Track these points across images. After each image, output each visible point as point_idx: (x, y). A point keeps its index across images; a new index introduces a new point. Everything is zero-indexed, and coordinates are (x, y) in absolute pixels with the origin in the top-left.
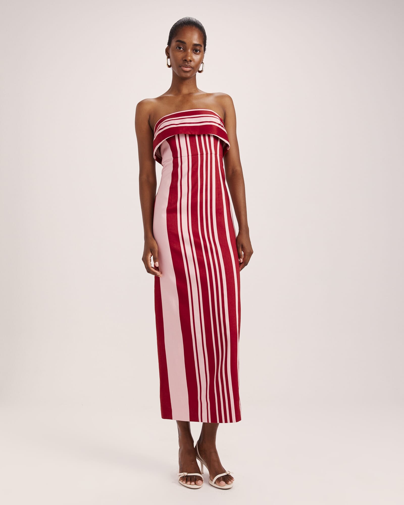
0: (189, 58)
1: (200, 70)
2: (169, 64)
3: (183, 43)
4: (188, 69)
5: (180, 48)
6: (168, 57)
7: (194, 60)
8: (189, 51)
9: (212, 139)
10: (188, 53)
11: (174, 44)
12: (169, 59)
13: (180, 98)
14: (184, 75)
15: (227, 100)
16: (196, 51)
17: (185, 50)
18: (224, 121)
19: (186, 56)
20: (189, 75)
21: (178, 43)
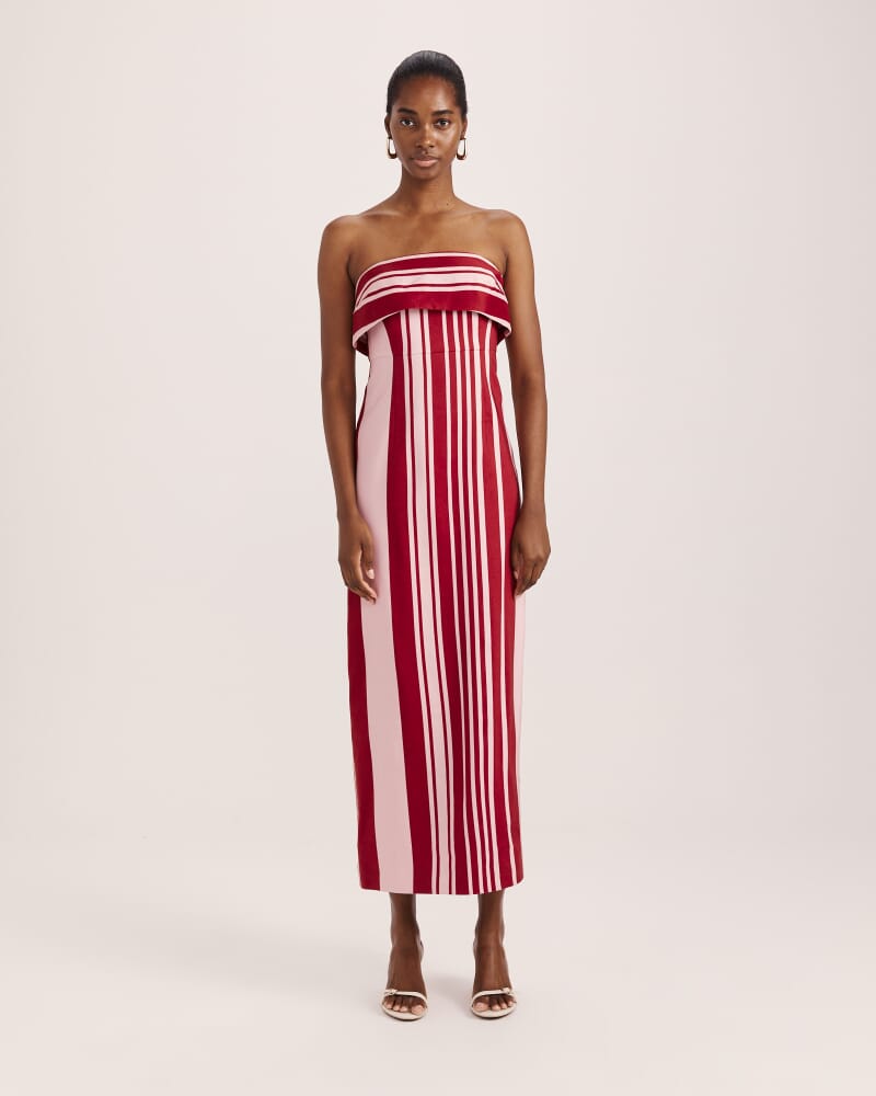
0: (428, 142)
1: (461, 153)
2: (393, 151)
3: (412, 112)
4: (428, 163)
5: (408, 123)
6: (390, 138)
7: (438, 143)
8: (427, 127)
9: (475, 320)
10: (425, 131)
11: (395, 114)
12: (392, 141)
13: (415, 223)
14: (422, 174)
15: (516, 227)
16: (442, 122)
17: (418, 126)
18: (504, 278)
19: (423, 138)
20: (433, 173)
21: (403, 114)
